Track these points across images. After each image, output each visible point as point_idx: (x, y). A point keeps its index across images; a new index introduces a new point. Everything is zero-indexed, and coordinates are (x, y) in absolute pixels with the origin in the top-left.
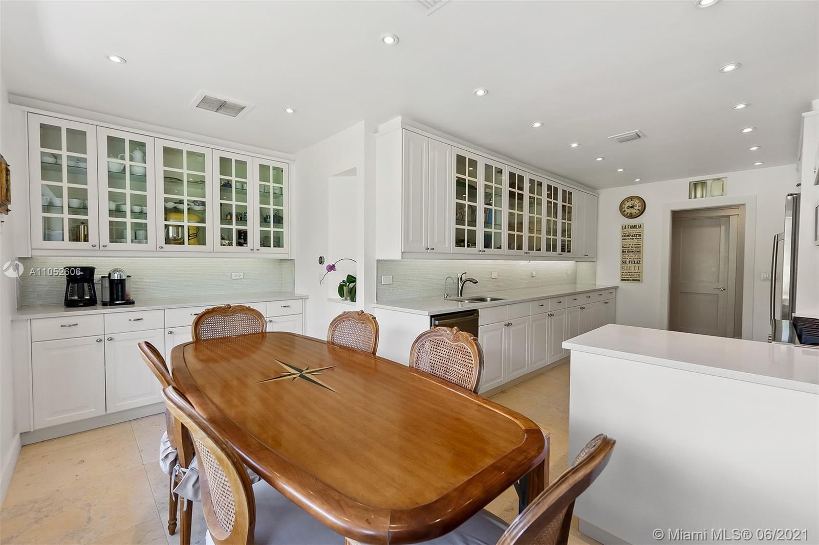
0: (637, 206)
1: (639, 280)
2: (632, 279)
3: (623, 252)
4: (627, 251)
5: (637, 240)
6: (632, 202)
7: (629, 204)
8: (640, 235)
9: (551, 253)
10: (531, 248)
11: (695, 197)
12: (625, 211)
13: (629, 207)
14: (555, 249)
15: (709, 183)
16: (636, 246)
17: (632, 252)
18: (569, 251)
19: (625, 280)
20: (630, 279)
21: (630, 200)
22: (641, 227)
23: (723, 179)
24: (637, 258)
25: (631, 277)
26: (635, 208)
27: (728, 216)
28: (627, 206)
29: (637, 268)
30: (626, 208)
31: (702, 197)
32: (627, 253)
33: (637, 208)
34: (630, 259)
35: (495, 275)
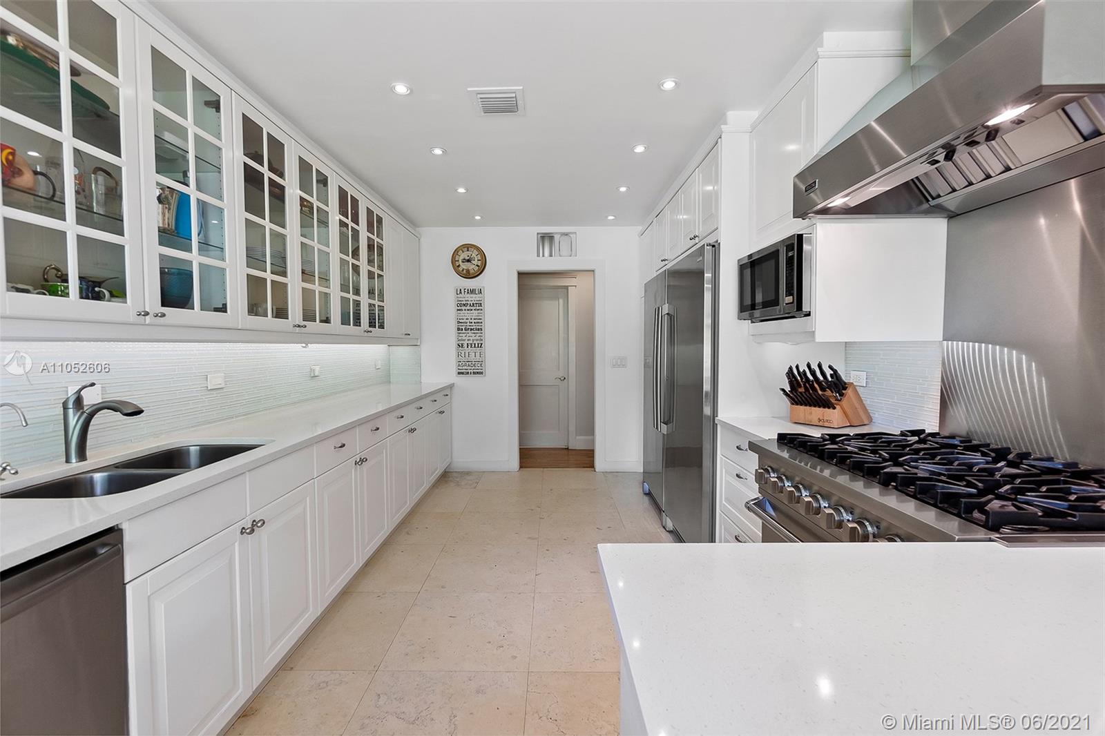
0: (476, 260)
1: (482, 373)
2: (472, 371)
3: (458, 329)
4: (463, 328)
5: (476, 312)
6: (469, 253)
7: (464, 255)
8: (481, 304)
9: (351, 329)
10: (308, 316)
11: (543, 256)
12: (459, 266)
13: (465, 261)
14: (357, 322)
15: (557, 237)
16: (476, 321)
17: (471, 330)
18: (382, 327)
19: (462, 373)
20: (470, 371)
21: (466, 249)
22: (481, 293)
23: (571, 235)
24: (477, 340)
25: (471, 369)
26: (473, 262)
27: (566, 288)
28: (461, 258)
29: (478, 354)
30: (460, 261)
31: (551, 255)
32: (464, 331)
33: (475, 262)
34: (468, 340)
35: (216, 381)
